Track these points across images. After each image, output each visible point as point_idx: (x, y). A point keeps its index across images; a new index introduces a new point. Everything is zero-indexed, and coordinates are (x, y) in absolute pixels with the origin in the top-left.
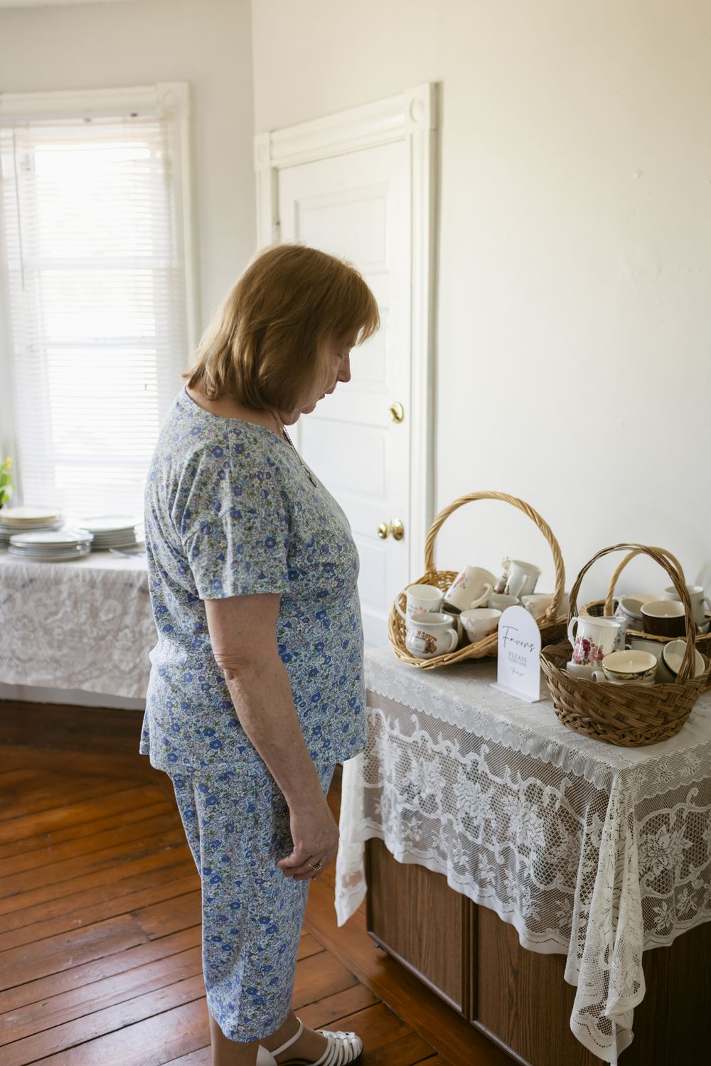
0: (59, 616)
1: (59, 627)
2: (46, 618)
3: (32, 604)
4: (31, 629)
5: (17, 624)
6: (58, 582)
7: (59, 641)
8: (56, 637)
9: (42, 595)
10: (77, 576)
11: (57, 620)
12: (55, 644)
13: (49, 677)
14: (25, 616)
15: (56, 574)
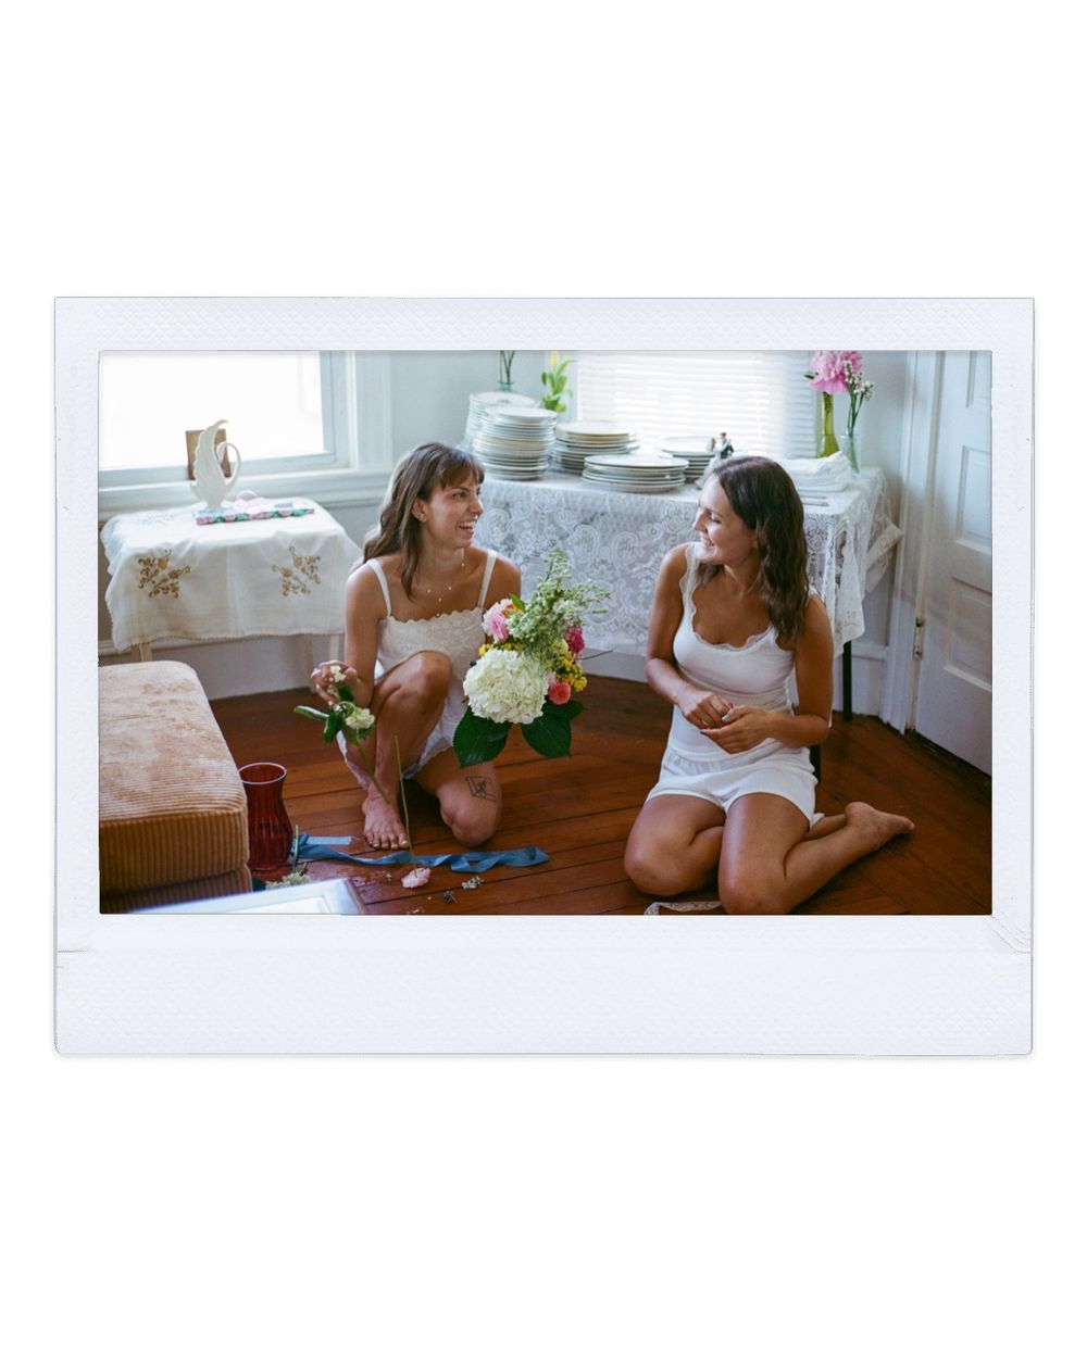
0: (648, 565)
1: (647, 578)
2: (632, 566)
3: (614, 546)
4: (611, 578)
5: (592, 572)
6: (652, 520)
7: (645, 595)
8: (643, 591)
9: (629, 535)
10: (679, 512)
11: (646, 569)
12: (641, 599)
13: (630, 641)
14: (604, 562)
15: (650, 508)
